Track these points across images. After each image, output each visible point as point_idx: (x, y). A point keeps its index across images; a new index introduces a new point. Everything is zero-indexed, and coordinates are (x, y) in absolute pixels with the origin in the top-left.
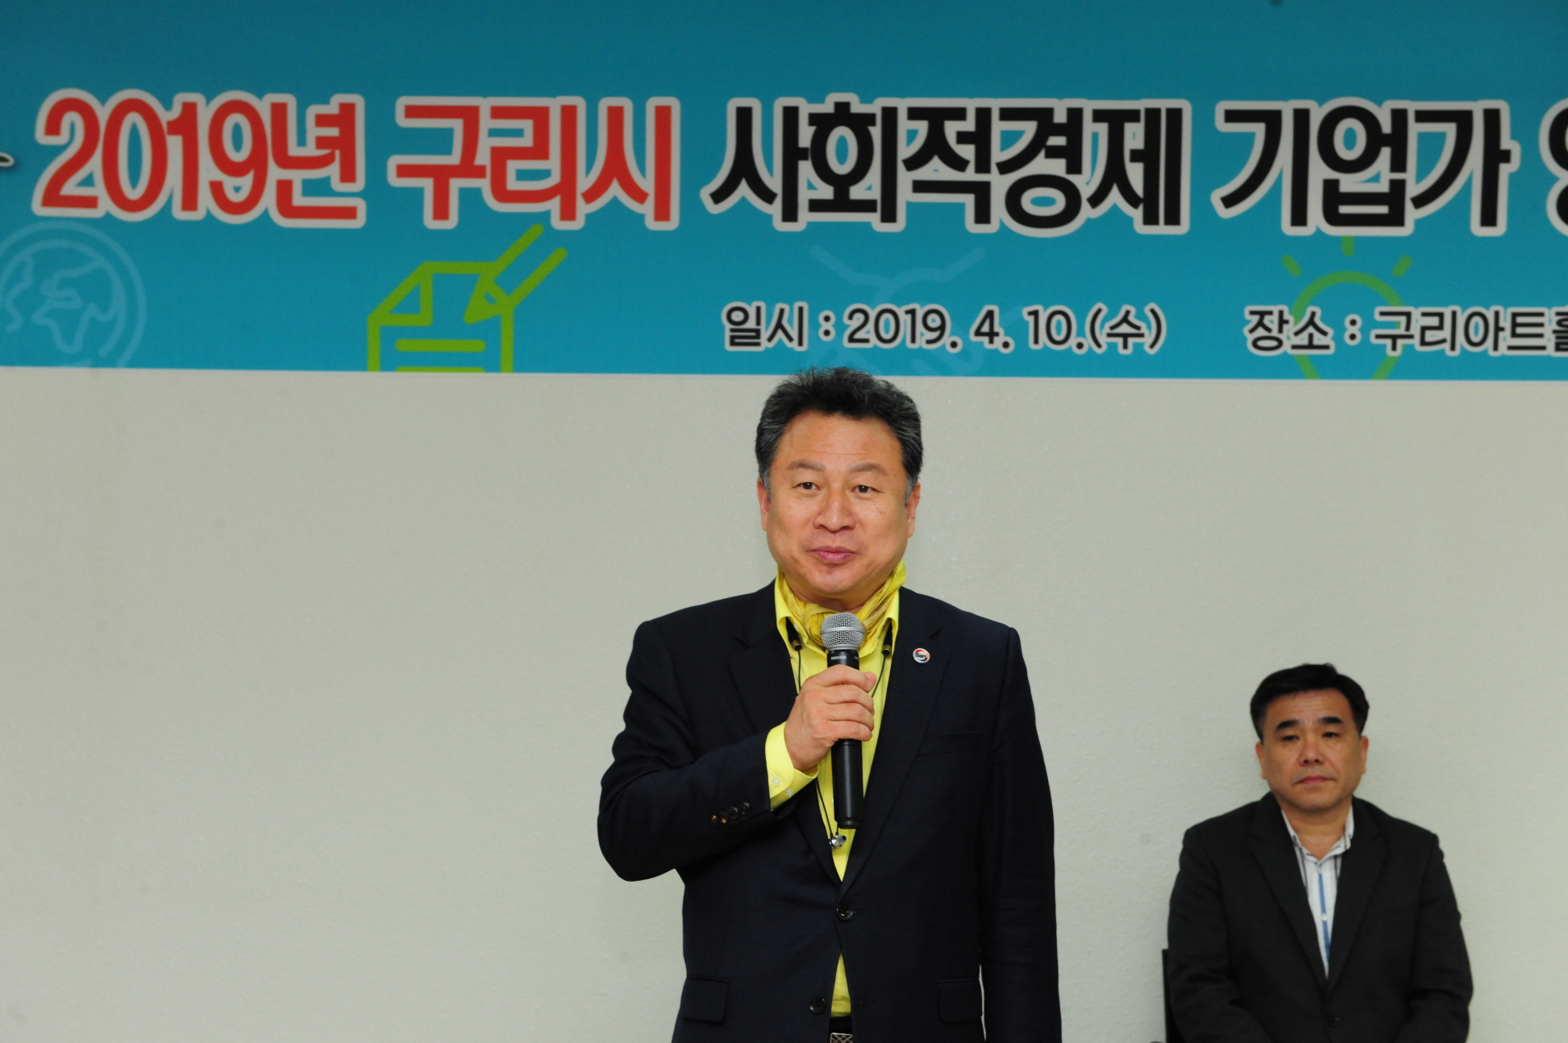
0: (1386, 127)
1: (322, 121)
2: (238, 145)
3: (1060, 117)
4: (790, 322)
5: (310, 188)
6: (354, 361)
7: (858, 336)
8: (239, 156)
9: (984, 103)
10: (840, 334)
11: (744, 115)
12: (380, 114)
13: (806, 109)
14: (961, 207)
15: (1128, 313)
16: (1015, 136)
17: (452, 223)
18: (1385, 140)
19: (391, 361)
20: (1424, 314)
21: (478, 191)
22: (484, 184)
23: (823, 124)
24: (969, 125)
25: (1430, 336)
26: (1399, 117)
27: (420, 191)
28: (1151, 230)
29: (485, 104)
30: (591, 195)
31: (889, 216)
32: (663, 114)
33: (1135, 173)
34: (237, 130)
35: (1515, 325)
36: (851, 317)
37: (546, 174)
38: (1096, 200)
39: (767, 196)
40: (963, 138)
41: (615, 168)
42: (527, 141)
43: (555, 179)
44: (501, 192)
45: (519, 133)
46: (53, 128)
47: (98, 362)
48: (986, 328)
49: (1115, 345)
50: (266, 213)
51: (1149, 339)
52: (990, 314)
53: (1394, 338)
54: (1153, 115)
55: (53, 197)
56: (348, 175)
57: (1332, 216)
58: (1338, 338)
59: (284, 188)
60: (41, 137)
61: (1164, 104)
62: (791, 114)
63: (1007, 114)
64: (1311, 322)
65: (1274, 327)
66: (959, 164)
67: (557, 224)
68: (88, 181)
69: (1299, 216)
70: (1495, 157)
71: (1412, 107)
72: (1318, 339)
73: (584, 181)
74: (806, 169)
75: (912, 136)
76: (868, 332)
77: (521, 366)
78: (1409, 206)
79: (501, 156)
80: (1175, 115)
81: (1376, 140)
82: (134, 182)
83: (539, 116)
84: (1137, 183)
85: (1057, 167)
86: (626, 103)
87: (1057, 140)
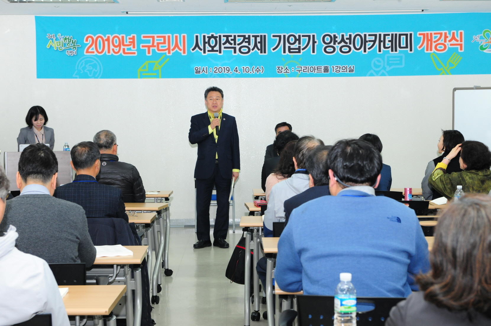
0: (297, 38)
1: (130, 39)
2: (116, 43)
3: (247, 36)
4: (205, 69)
5: (128, 49)
6: (136, 77)
7: (216, 72)
8: (116, 45)
9: (235, 34)
10: (213, 71)
11: (197, 37)
12: (139, 37)
13: (207, 36)
14: (232, 51)
15: (258, 67)
16: (240, 39)
17: (151, 54)
18: (297, 40)
19: (142, 77)
20: (304, 67)
21: (155, 49)
22: (156, 48)
23: (210, 38)
24: (233, 38)
25: (305, 70)
26: (299, 36)
27: (145, 50)
28: (261, 54)
29: (155, 35)
30: (173, 50)
31: (220, 52)
32: (184, 37)
33: (259, 45)
34: (116, 40)
35: (317, 68)
36: (214, 69)
37: (166, 46)
38: (253, 49)
39: (201, 50)
40: (232, 40)
41: (177, 45)
42: (162, 41)
43: (167, 47)
44: (158, 50)
45: (161, 40)
46: (87, 40)
47: (95, 78)
48: (236, 70)
49: (256, 72)
50: (121, 53)
51: (261, 71)
52: (236, 68)
53: (299, 71)
54: (261, 36)
55: (87, 52)
56: (134, 47)
57: (290, 52)
58: (291, 71)
59: (124, 49)
60: (85, 42)
61: (263, 34)
62: (204, 36)
63: (239, 36)
64: (286, 68)
65: (281, 69)
66: (231, 44)
67: (168, 54)
68: (93, 49)
69: (284, 52)
70: (314, 42)
71: (301, 34)
72: (288, 71)
73: (172, 48)
74: (207, 45)
75: (224, 40)
76: (217, 71)
77: (162, 77)
78: (301, 50)
79: (158, 44)
80: (265, 36)
81: (296, 40)
82: (100, 49)
83: (164, 37)
84: (259, 47)
85: (247, 44)
86: (178, 35)
87: (247, 40)
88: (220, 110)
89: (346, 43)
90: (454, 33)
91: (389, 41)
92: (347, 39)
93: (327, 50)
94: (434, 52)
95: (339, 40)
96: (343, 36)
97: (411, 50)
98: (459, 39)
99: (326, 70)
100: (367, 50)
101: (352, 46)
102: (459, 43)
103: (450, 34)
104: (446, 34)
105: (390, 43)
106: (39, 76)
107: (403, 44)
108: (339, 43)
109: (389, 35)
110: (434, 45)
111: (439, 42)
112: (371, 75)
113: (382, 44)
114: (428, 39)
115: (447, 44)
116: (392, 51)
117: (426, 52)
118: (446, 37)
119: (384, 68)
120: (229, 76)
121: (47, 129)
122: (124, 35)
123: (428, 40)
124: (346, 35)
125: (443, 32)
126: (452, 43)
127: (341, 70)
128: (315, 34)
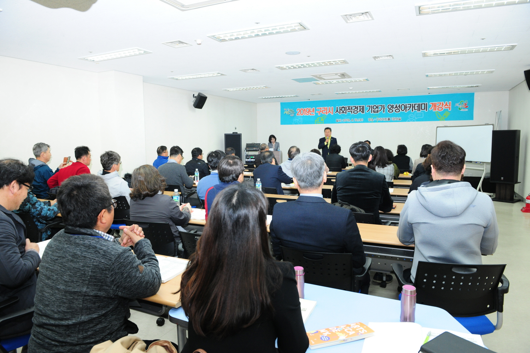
3: (357, 107)
4: (340, 120)
6: (314, 123)
8: (308, 112)
10: (343, 121)
11: (337, 107)
12: (316, 109)
14: (350, 113)
15: (361, 119)
16: (354, 108)
17: (320, 115)
19: (316, 123)
20: (379, 118)
22: (322, 112)
23: (342, 108)
24: (351, 107)
25: (380, 120)
26: (378, 106)
27: (318, 113)
28: (362, 114)
29: (322, 108)
32: (332, 108)
33: (361, 110)
34: (308, 110)
35: (385, 119)
38: (359, 112)
39: (339, 112)
41: (329, 111)
42: (324, 110)
43: (326, 112)
44: (323, 113)
47: (300, 124)
49: (360, 121)
50: (309, 115)
52: (352, 119)
53: (378, 120)
54: (362, 106)
55: (297, 115)
56: (314, 112)
57: (374, 112)
59: (310, 113)
60: (297, 111)
61: (363, 106)
62: (340, 107)
65: (370, 119)
66: (350, 110)
67: (326, 115)
68: (299, 113)
69: (372, 112)
70: (384, 108)
71: (379, 105)
72: (373, 120)
73: (328, 112)
74: (341, 111)
75: (347, 108)
76: (345, 121)
77: (324, 123)
78: (379, 111)
80: (364, 106)
81: (376, 107)
82: (302, 113)
83: (325, 108)
84: (362, 111)
85: (356, 110)
86: (330, 107)
87: (356, 108)
88: (330, 136)
89: (398, 108)
90: (446, 103)
91: (417, 107)
92: (398, 106)
93: (390, 111)
95: (394, 107)
96: (396, 105)
97: (426, 110)
98: (449, 105)
99: (389, 119)
100: (407, 111)
101: (400, 109)
102: (449, 107)
103: (444, 103)
104: (443, 103)
105: (417, 108)
106: (281, 124)
107: (423, 108)
108: (395, 108)
109: (417, 104)
110: (437, 108)
111: (440, 106)
112: (409, 121)
113: (414, 108)
114: (435, 105)
115: (443, 107)
116: (418, 111)
117: (433, 111)
118: (443, 104)
119: (414, 118)
120: (349, 123)
121: (276, 142)
122: (310, 108)
123: (434, 106)
125: (441, 102)
126: (445, 107)
127: (395, 119)
128: (385, 105)
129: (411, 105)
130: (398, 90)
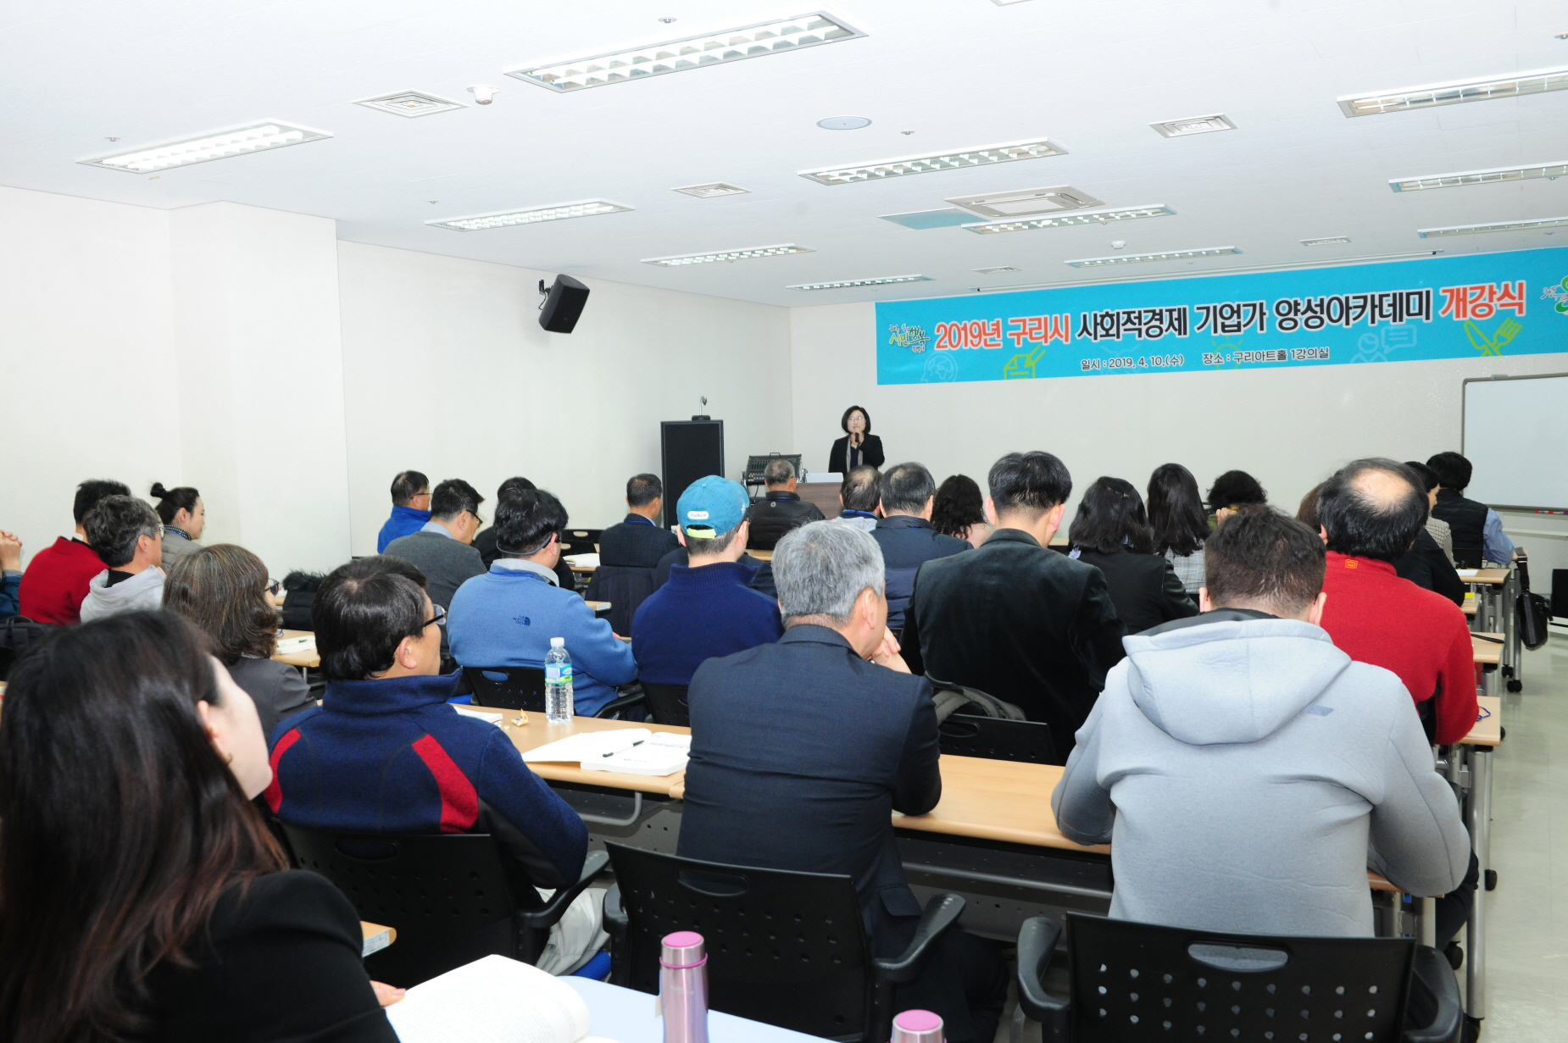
0: (1235, 309)
1: (993, 325)
2: (976, 332)
3: (1158, 312)
4: (1096, 363)
5: (991, 340)
6: (1002, 378)
7: (1111, 366)
8: (976, 334)
9: (1139, 309)
10: (1108, 366)
11: (1085, 317)
12: (1005, 322)
13: (1099, 314)
14: (1135, 334)
15: (1175, 357)
16: (1148, 316)
17: (1021, 345)
18: (1235, 312)
19: (1009, 377)
20: (1246, 353)
21: (1027, 338)
22: (1028, 336)
23: (1103, 317)
24: (1137, 315)
25: (1247, 358)
26: (1239, 306)
27: (1014, 339)
28: (1180, 336)
29: (1027, 318)
30: (1051, 337)
32: (1067, 317)
33: (1176, 323)
34: (975, 328)
35: (1268, 354)
36: (1110, 362)
37: (1041, 333)
38: (1167, 330)
39: (1090, 334)
40: (1135, 318)
41: (1056, 330)
42: (1037, 326)
43: (1043, 334)
44: (1032, 338)
45: (1035, 324)
46: (938, 331)
47: (949, 381)
48: (1141, 362)
49: (1172, 364)
50: (982, 346)
51: (1180, 362)
52: (1142, 359)
53: (1239, 359)
54: (1179, 310)
56: (999, 336)
57: (1224, 331)
58: (1225, 360)
59: (986, 340)
60: (936, 333)
61: (1182, 307)
62: (1095, 315)
63: (1145, 312)
64: (1218, 356)
65: (1210, 358)
66: (1134, 324)
67: (1044, 344)
68: (945, 342)
69: (1216, 331)
70: (1262, 314)
71: (1242, 303)
72: (1220, 360)
73: (1049, 334)
74: (1099, 327)
75: (1123, 318)
76: (1114, 364)
77: (1037, 377)
78: (1242, 327)
79: (1031, 330)
80: (1185, 310)
81: (1233, 312)
82: (955, 341)
83: (1039, 320)
84: (1177, 326)
85: (1158, 323)
86: (1058, 316)
87: (1157, 317)
89: (1316, 312)
90: (1506, 286)
91: (1389, 305)
92: (1316, 306)
93: (1284, 324)
94: (1471, 319)
95: (1302, 308)
96: (1309, 301)
97: (1428, 318)
98: (1516, 294)
99: (1282, 356)
100: (1351, 321)
101: (1325, 316)
102: (1517, 301)
103: (1499, 287)
104: (1491, 287)
105: (1391, 308)
106: (880, 382)
107: (1414, 309)
108: (1303, 313)
109: (1388, 295)
110: (1469, 307)
111: (1480, 301)
112: (1358, 361)
113: (1377, 310)
114: (1460, 298)
115: (1495, 304)
116: (1394, 320)
117: (1455, 319)
118: (1492, 293)
119: (1381, 350)
120: (1131, 371)
122: (986, 321)
123: (1458, 300)
124: (1315, 300)
125: (1487, 285)
126: (1503, 302)
127: (1307, 355)
128: (1264, 302)
129: (1365, 298)
130: (1305, 243)
